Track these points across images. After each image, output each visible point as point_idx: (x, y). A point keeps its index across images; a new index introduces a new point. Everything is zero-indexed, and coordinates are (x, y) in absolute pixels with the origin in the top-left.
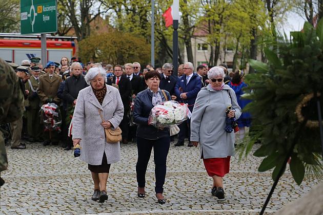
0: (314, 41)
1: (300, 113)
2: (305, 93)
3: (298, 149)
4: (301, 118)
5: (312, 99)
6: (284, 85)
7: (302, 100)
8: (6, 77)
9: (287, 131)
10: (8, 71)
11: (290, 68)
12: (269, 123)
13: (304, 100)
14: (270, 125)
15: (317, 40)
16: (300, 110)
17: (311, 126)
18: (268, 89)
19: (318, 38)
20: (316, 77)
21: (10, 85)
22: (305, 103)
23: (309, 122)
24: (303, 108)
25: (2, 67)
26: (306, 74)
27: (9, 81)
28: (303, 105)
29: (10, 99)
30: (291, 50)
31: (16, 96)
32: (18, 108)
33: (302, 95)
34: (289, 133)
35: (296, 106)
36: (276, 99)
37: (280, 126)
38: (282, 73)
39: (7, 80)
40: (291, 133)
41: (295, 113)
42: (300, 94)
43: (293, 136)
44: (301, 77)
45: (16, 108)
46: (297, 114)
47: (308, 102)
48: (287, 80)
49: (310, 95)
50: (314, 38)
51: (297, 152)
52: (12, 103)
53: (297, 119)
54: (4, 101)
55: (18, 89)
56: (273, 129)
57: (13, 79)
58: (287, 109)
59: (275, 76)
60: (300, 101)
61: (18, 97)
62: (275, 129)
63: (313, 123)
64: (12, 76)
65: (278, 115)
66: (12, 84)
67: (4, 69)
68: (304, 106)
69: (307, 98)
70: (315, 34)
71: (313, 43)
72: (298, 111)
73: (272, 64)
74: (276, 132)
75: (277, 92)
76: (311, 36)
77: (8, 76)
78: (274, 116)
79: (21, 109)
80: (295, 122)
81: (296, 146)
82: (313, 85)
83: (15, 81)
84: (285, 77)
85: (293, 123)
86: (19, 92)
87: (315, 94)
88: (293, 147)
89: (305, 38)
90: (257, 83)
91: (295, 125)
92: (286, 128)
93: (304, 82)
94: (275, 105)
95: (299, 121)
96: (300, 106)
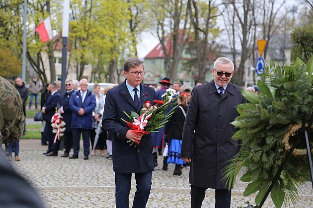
1: (287, 142)
2: (294, 123)
4: (288, 147)
5: (299, 129)
6: (277, 116)
7: (290, 130)
8: (14, 100)
9: (274, 158)
10: (15, 94)
11: (284, 100)
13: (292, 130)
14: (260, 152)
15: (306, 75)
16: (288, 139)
17: (297, 154)
18: (261, 118)
19: (307, 73)
20: (305, 109)
22: (293, 133)
23: (295, 150)
24: (291, 137)
25: (11, 90)
26: (296, 106)
27: (16, 104)
28: (291, 134)
29: (14, 120)
30: (284, 84)
33: (291, 125)
34: (275, 160)
35: (284, 135)
36: (268, 128)
37: (268, 154)
39: (14, 102)
40: (278, 160)
42: (289, 124)
43: (279, 163)
44: (292, 108)
47: (296, 132)
48: (280, 111)
49: (299, 125)
50: (304, 73)
51: (283, 178)
52: (15, 124)
53: (284, 148)
54: (9, 122)
56: (262, 156)
59: (269, 107)
60: (288, 131)
61: (21, 118)
62: (264, 155)
63: (298, 152)
65: (268, 143)
66: (18, 106)
67: (12, 92)
68: (293, 135)
69: (296, 128)
72: (286, 140)
73: (265, 95)
74: (265, 159)
75: (271, 122)
76: (302, 71)
77: (15, 98)
78: (263, 143)
80: (282, 150)
81: (282, 172)
82: (302, 116)
84: (280, 108)
85: (280, 150)
87: (303, 125)
88: (279, 173)
89: (296, 73)
91: (282, 153)
92: (273, 155)
93: (295, 113)
94: (266, 133)
95: (286, 149)
96: (288, 135)
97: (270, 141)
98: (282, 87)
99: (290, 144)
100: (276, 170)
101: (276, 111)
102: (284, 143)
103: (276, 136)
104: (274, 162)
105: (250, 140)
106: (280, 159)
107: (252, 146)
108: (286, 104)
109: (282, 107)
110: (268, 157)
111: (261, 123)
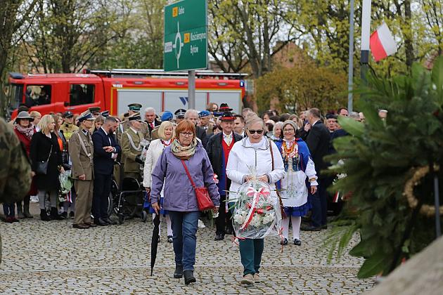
0: (429, 90)
1: (411, 195)
2: (417, 166)
3: (409, 247)
4: (413, 202)
5: (427, 175)
6: (382, 154)
9: (394, 219)
11: (390, 129)
12: (367, 209)
13: (415, 177)
14: (369, 211)
15: (433, 89)
16: (412, 190)
17: (429, 213)
18: (361, 159)
19: (434, 87)
20: (431, 143)
21: (5, 150)
22: (417, 181)
23: (425, 208)
24: (415, 188)
26: (416, 139)
28: (414, 183)
31: (16, 166)
32: (20, 183)
33: (413, 168)
34: (397, 223)
35: (404, 184)
36: (374, 174)
37: (383, 213)
38: (377, 137)
40: (401, 223)
41: (404, 194)
42: (409, 167)
43: (402, 228)
44: (408, 142)
45: (17, 183)
46: (406, 196)
47: (422, 179)
48: (387, 147)
49: (424, 169)
50: (429, 86)
51: (407, 251)
53: (407, 203)
55: (20, 156)
56: (373, 216)
57: (9, 143)
58: (393, 188)
59: (371, 141)
60: (411, 177)
62: (376, 216)
63: (428, 209)
64: (7, 138)
65: (379, 197)
68: (416, 184)
69: (421, 172)
70: (428, 80)
71: (427, 92)
72: (408, 191)
74: (377, 221)
75: (373, 165)
76: (423, 84)
78: (373, 199)
79: (24, 183)
80: (405, 207)
81: (407, 243)
82: (427, 154)
83: (13, 144)
84: (383, 142)
85: (401, 208)
86: (21, 160)
87: (431, 168)
88: (402, 245)
89: (415, 87)
90: (347, 150)
91: (405, 212)
92: (392, 216)
93: (413, 149)
94: (374, 182)
95: (411, 206)
96: (410, 184)
97: (381, 193)
100: (399, 239)
103: (392, 186)
104: (396, 226)
108: (395, 135)
110: (383, 218)
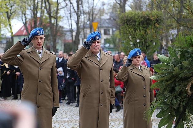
1: (189, 89)
6: (185, 71)
7: (192, 80)
9: (180, 101)
11: (190, 60)
14: (171, 97)
16: (190, 87)
18: (173, 74)
24: (192, 85)
35: (188, 84)
37: (176, 98)
40: (183, 102)
42: (191, 77)
43: (184, 104)
53: (187, 93)
56: (172, 99)
60: (190, 81)
73: (175, 57)
74: (174, 101)
75: (180, 76)
80: (186, 95)
81: (186, 110)
84: (186, 66)
91: (185, 97)
92: (179, 99)
94: (175, 84)
95: (189, 94)
96: (190, 84)
97: (178, 89)
98: (186, 51)
99: (191, 91)
100: (181, 109)
101: (183, 68)
102: (187, 90)
103: (182, 85)
104: (180, 103)
105: (164, 89)
106: (184, 101)
107: (166, 93)
108: (190, 63)
109: (188, 65)
110: (176, 100)
111: (173, 76)
